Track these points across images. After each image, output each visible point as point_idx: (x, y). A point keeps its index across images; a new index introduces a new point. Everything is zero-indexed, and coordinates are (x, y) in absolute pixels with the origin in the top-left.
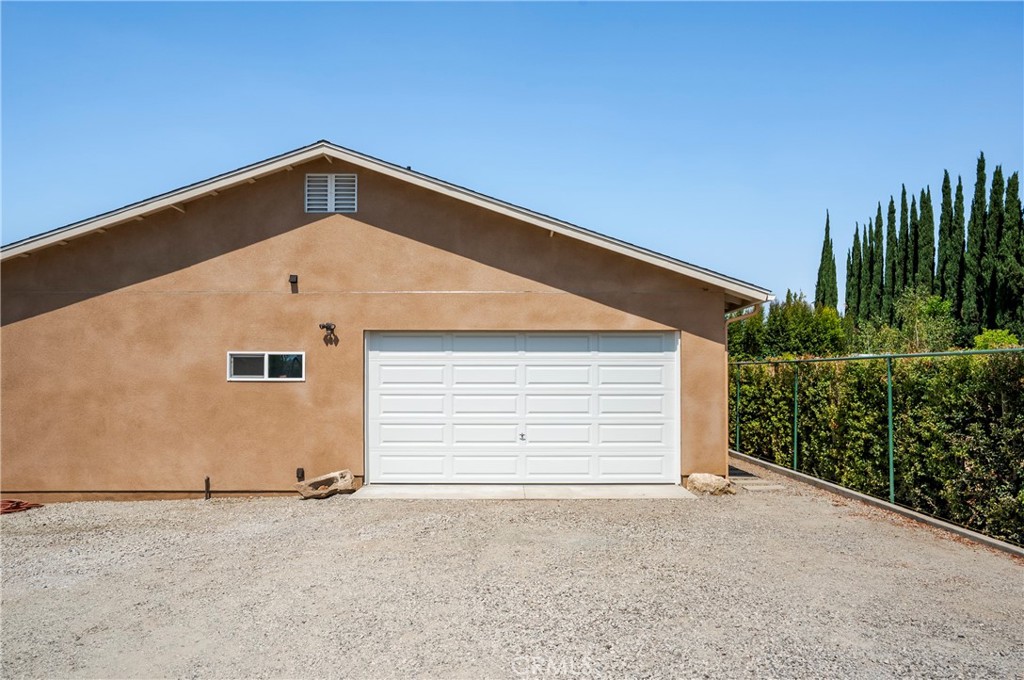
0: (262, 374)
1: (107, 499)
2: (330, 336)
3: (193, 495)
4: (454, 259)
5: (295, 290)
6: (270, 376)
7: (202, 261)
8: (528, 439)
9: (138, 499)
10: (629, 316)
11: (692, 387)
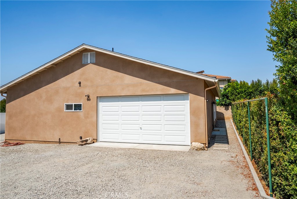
0: (72, 109)
1: (39, 143)
2: (88, 99)
3: (57, 143)
4: (120, 74)
5: (80, 86)
6: (74, 110)
7: (60, 79)
8: (143, 130)
9: (45, 143)
10: (172, 89)
11: (194, 112)
